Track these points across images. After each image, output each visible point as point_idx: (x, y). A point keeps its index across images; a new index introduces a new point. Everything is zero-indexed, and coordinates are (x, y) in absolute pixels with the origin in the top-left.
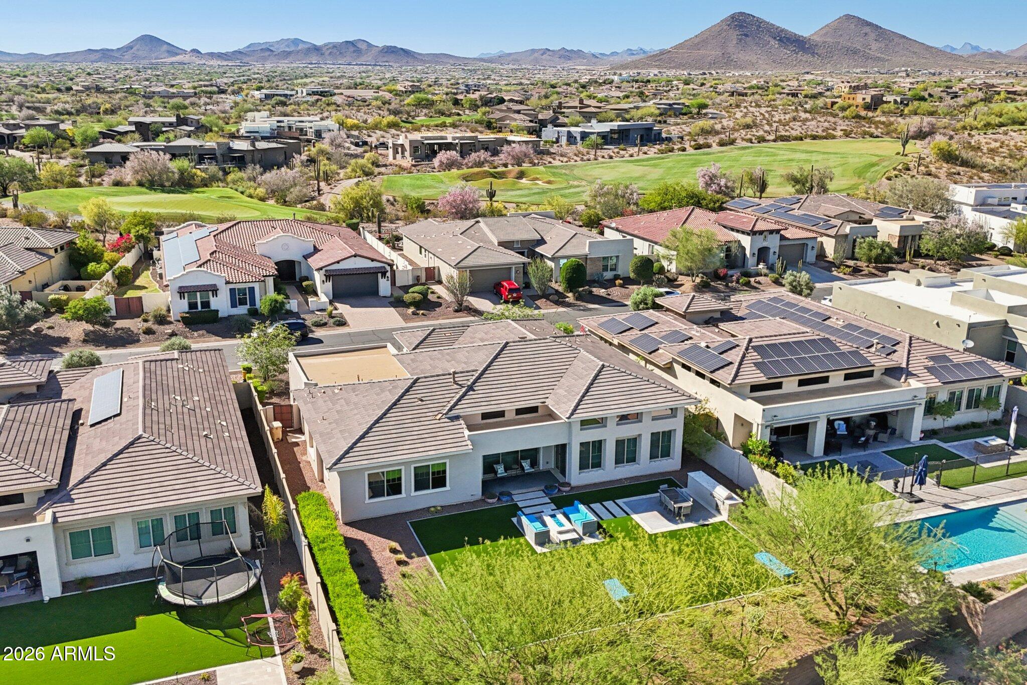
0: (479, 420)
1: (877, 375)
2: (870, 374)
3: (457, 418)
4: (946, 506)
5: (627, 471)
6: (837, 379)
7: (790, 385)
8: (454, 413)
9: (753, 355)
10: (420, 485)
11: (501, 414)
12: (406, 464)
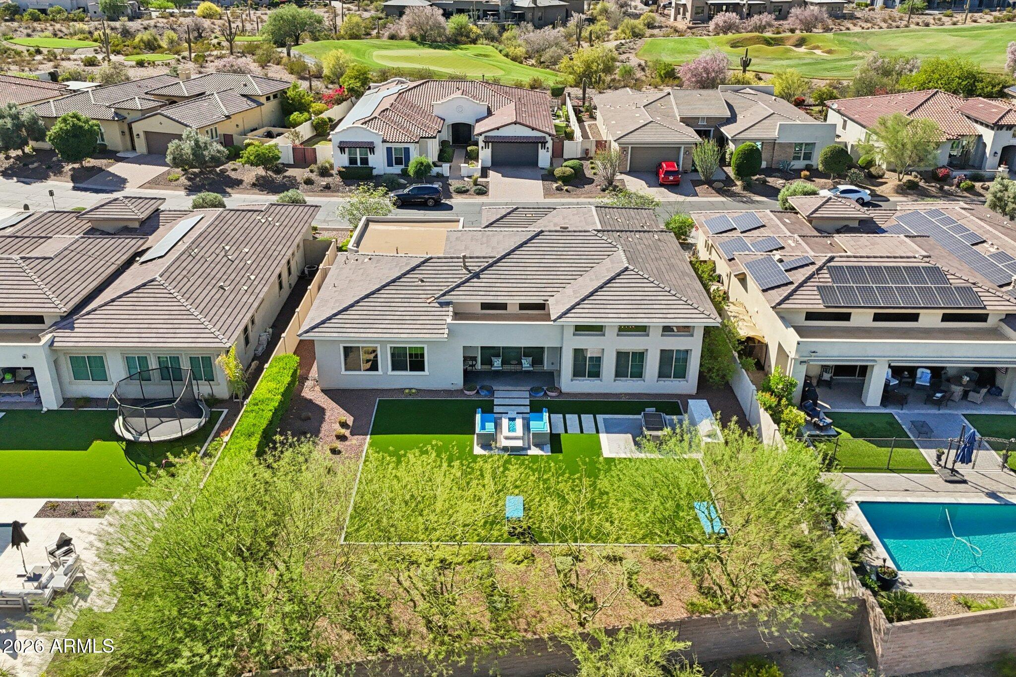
0: (478, 310)
1: (991, 322)
2: (983, 318)
3: (448, 304)
4: (992, 495)
5: (628, 386)
6: (930, 319)
7: (862, 318)
8: (447, 298)
9: (825, 275)
10: (398, 365)
11: (504, 306)
12: (383, 343)
